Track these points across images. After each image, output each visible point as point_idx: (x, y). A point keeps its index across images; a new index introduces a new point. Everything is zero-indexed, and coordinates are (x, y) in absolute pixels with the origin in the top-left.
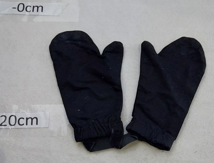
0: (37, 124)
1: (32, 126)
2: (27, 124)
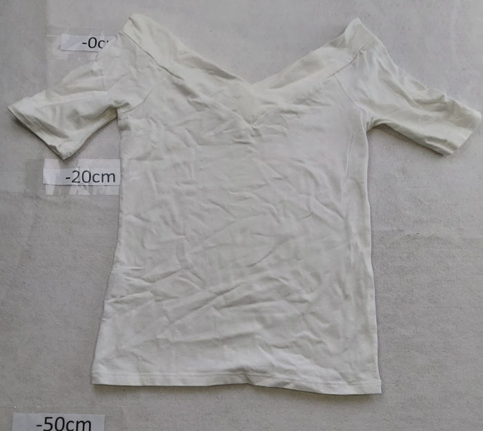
0: (114, 181)
1: (108, 184)
2: (103, 181)
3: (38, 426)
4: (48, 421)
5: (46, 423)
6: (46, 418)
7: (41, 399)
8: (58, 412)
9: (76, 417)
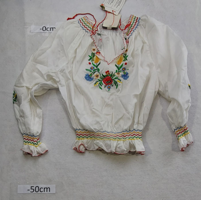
3: (28, 190)
4: (32, 188)
5: (31, 189)
6: (31, 187)
7: (29, 179)
8: (36, 184)
9: (44, 186)
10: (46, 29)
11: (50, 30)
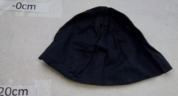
0: (27, 95)
2: (19, 95)
10: (22, 6)
11: (28, 9)
